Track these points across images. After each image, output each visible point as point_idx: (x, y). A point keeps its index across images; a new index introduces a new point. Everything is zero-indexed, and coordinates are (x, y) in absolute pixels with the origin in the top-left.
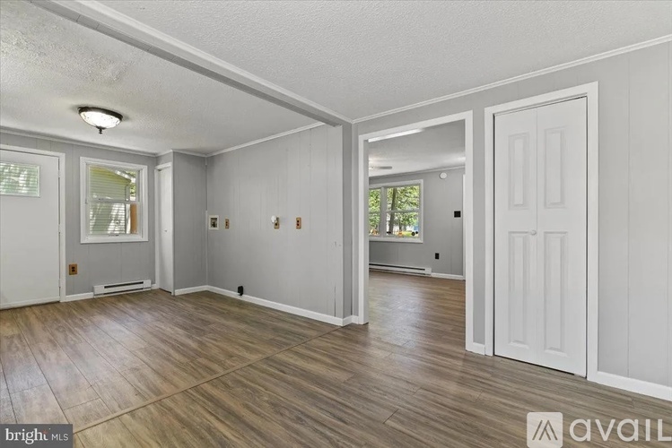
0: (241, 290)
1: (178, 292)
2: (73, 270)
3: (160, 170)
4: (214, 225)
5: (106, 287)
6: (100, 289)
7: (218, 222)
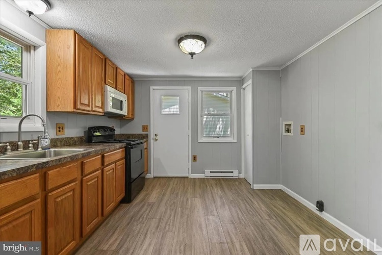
0: (320, 206)
1: (256, 187)
2: (194, 158)
3: (244, 89)
4: (288, 131)
5: (211, 172)
6: (208, 173)
7: (292, 128)
